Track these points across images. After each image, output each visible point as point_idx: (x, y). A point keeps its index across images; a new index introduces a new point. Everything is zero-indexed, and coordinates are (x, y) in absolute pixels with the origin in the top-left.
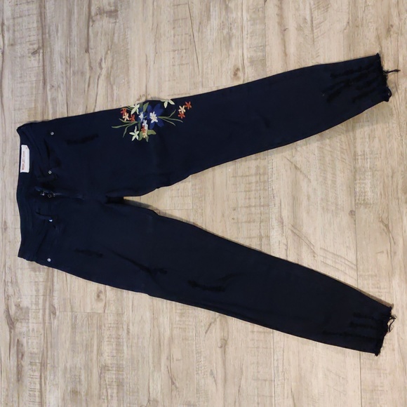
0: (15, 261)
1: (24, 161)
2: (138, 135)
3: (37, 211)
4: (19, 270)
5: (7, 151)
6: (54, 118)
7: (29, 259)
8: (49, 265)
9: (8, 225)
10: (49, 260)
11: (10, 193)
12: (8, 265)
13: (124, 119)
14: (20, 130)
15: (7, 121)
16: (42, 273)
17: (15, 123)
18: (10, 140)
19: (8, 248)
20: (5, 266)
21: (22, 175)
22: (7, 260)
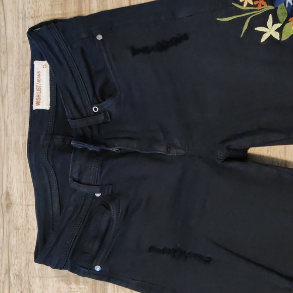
0: (28, 264)
1: (39, 89)
2: (280, 30)
3: (76, 176)
4: (37, 280)
5: (10, 68)
6: (101, 9)
7: (57, 265)
8: (99, 276)
9: (13, 198)
10: (98, 268)
11: (16, 143)
12: (14, 269)
13: (242, 4)
14: (33, 33)
15: (9, 16)
16: (82, 286)
17: (24, 19)
18: (16, 48)
19: (13, 241)
20: (8, 271)
21: (36, 116)
22: (13, 261)
